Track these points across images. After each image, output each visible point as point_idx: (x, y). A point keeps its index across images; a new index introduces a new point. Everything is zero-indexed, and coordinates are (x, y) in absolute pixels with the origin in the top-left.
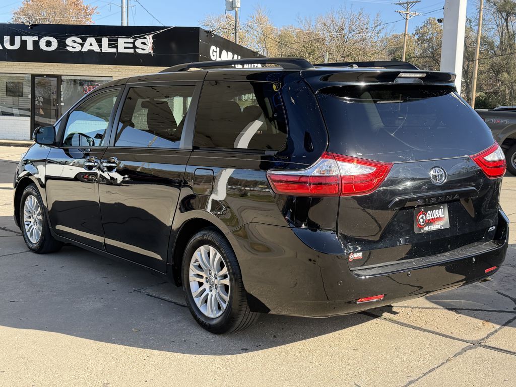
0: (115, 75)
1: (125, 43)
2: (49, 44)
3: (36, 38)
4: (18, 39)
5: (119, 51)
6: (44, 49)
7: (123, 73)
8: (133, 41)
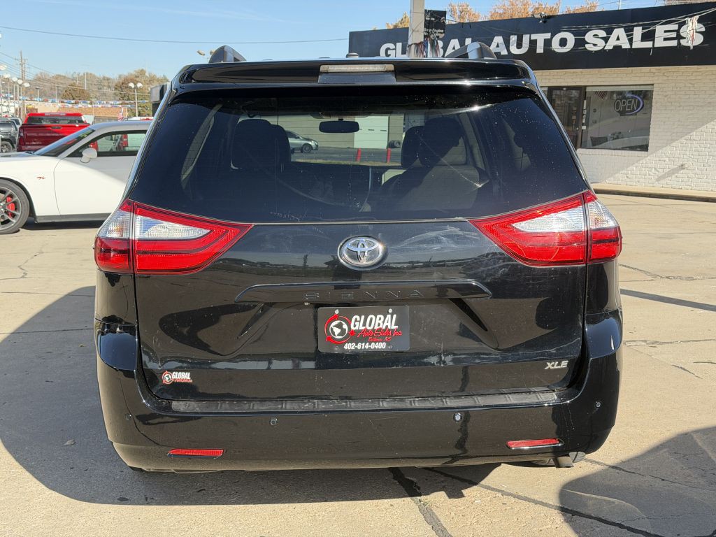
0: (658, 82)
1: (665, 32)
2: (563, 42)
3: (548, 36)
4: (526, 39)
5: (656, 46)
6: (557, 51)
7: (670, 78)
8: (677, 29)
